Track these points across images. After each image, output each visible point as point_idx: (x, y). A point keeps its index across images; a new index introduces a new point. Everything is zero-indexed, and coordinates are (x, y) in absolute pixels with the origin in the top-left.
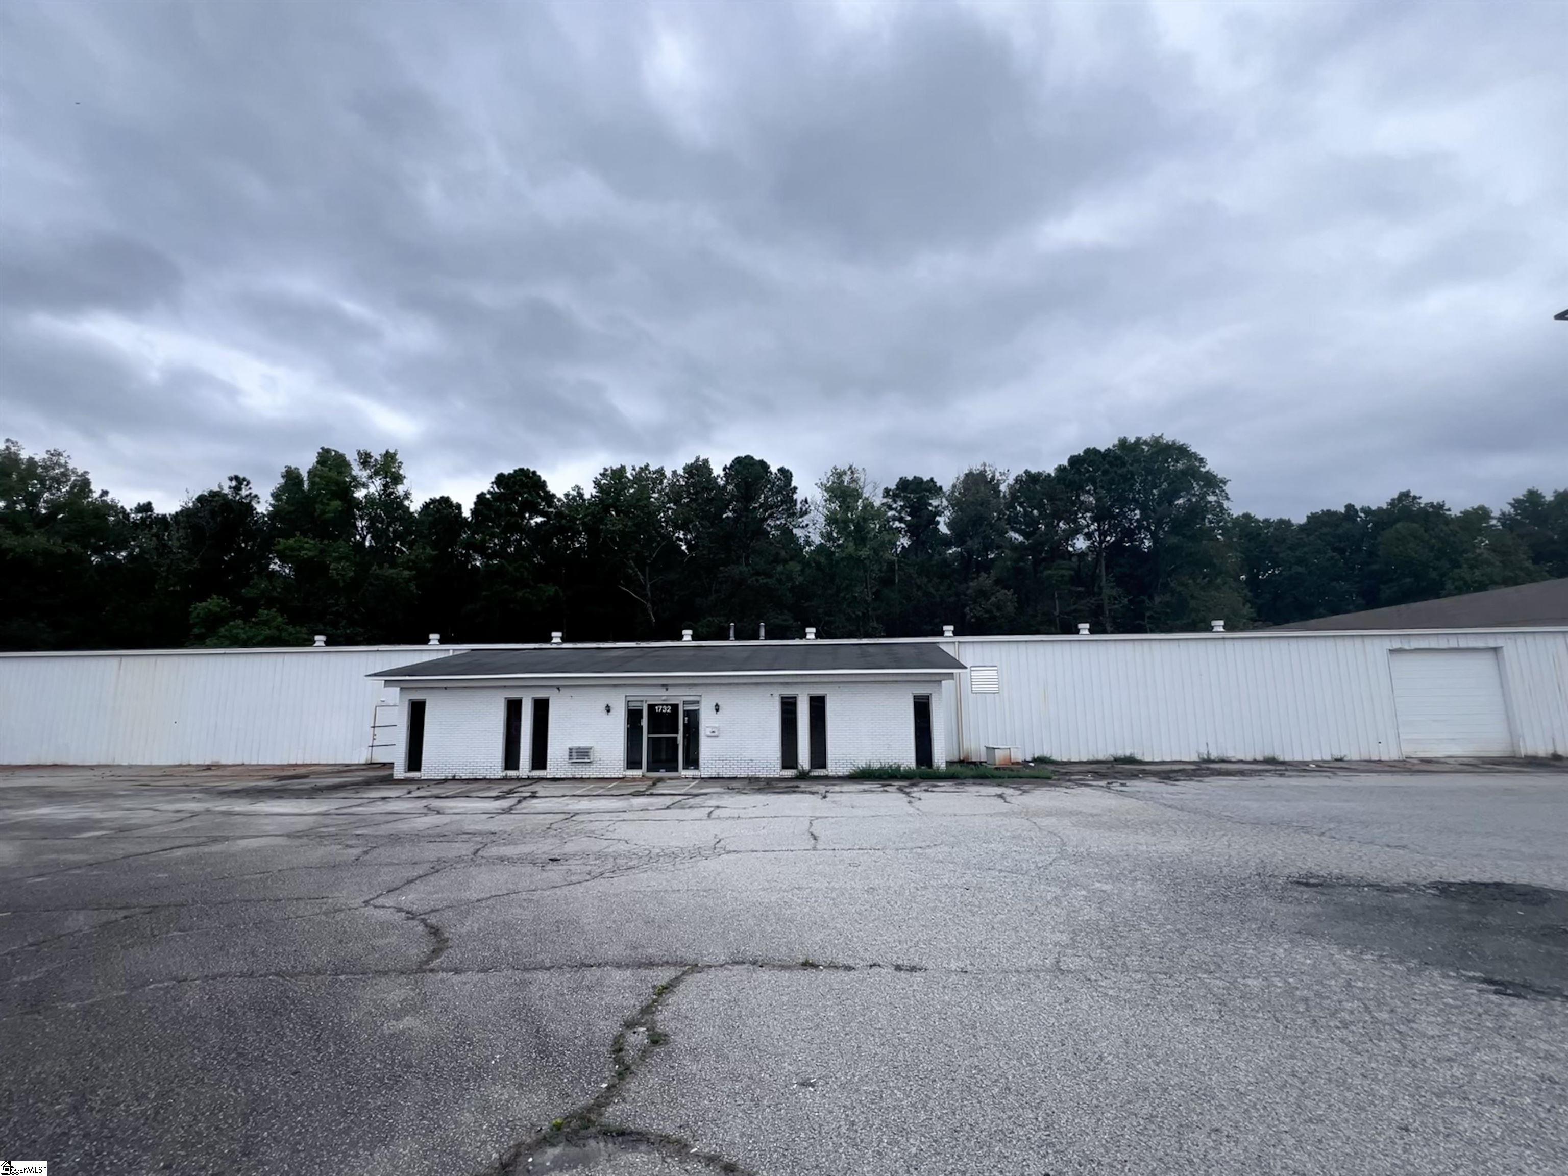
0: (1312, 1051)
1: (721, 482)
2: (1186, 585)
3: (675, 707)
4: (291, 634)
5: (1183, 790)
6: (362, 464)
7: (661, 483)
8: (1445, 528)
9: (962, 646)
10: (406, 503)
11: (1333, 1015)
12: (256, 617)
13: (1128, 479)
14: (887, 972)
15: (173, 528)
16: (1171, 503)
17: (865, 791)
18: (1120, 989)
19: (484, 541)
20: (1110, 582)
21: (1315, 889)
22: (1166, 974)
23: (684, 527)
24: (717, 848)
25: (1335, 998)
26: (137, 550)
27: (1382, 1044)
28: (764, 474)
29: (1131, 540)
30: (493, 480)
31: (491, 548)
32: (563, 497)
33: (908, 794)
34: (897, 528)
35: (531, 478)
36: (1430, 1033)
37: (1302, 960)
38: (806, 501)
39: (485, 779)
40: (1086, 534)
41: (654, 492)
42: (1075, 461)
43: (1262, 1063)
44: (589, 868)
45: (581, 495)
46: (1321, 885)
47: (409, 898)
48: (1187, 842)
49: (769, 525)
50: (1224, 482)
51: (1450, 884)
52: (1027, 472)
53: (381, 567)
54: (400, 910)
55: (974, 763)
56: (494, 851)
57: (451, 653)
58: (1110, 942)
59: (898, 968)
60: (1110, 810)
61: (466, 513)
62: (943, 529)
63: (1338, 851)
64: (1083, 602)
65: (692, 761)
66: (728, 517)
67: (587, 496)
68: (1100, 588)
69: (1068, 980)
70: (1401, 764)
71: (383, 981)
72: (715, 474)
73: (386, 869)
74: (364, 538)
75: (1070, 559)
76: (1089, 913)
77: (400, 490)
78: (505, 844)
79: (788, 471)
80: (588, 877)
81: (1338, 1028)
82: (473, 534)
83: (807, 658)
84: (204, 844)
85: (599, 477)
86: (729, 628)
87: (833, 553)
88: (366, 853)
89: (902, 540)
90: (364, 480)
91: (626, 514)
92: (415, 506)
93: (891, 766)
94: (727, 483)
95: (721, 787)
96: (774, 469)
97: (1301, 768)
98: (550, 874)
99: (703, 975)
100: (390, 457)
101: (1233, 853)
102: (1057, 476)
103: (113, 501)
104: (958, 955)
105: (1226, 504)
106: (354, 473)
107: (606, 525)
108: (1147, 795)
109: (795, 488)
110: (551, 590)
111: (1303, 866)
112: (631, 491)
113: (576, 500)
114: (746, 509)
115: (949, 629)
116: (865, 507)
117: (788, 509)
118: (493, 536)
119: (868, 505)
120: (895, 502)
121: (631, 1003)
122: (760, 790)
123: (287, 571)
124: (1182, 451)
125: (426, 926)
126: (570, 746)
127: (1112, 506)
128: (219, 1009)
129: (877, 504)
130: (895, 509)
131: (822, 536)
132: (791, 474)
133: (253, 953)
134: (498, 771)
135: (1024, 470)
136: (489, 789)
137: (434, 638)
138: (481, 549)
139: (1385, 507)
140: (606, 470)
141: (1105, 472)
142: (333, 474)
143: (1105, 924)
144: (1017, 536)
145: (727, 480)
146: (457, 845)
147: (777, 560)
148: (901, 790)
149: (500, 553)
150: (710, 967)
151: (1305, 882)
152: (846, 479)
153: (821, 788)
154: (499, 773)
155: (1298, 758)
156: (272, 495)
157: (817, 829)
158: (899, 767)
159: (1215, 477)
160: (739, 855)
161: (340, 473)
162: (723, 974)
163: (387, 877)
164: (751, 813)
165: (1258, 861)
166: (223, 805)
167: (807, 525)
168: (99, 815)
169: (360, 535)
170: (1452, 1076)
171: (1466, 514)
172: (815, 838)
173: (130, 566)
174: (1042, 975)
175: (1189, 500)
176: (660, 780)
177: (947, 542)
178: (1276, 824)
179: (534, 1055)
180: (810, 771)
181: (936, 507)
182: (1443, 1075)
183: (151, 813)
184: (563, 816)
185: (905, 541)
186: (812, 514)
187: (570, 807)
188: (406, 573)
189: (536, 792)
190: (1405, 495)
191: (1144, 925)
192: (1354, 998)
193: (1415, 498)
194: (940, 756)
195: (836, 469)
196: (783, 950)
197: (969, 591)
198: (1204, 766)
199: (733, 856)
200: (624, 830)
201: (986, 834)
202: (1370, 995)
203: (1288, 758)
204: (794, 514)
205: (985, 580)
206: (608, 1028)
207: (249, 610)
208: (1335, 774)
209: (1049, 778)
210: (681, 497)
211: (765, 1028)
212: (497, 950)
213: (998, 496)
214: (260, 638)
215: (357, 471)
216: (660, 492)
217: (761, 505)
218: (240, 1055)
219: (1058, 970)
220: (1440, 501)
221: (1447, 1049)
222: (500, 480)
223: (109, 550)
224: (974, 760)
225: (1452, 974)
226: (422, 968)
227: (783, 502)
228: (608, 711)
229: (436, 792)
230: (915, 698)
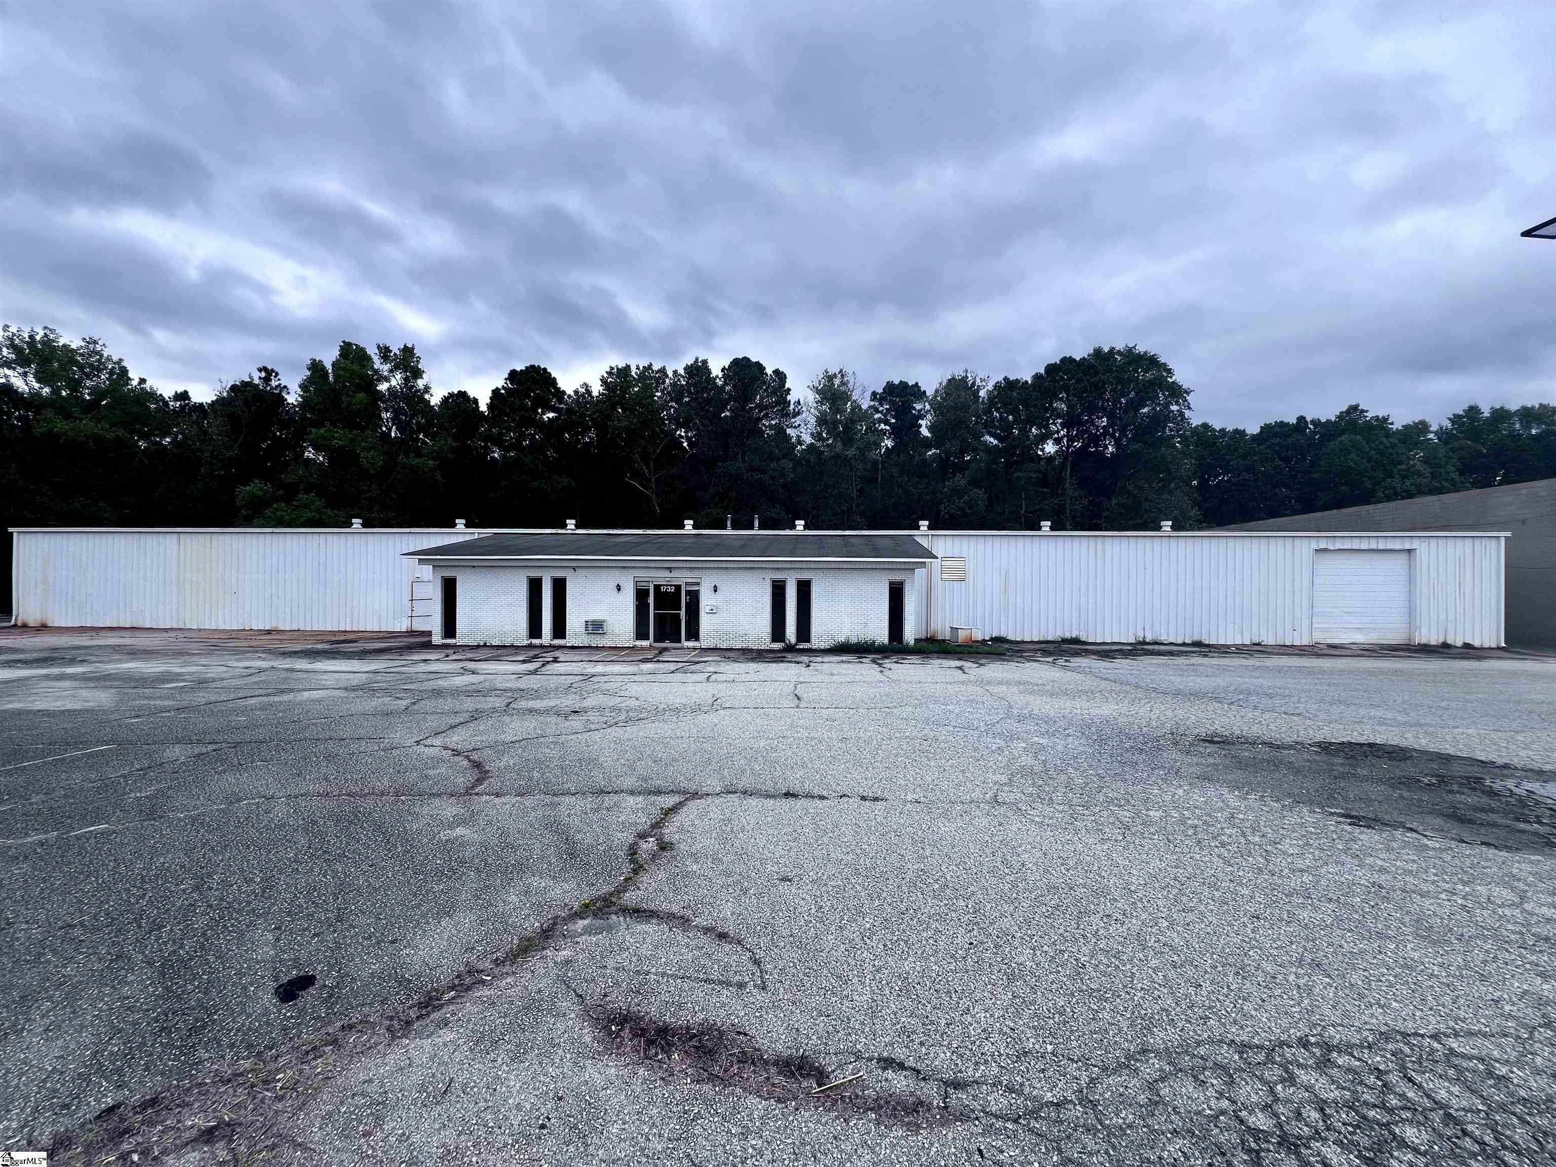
0: (1193, 863)
1: (719, 383)
2: (1141, 488)
3: (678, 587)
4: (330, 517)
5: (1117, 666)
6: (382, 358)
7: (664, 382)
8: (1385, 440)
9: (935, 538)
10: (427, 397)
11: (1214, 838)
12: (297, 501)
13: (1099, 388)
14: (854, 802)
15: (212, 415)
16: (1137, 410)
17: (843, 662)
18: (1044, 816)
19: (501, 435)
20: (1074, 484)
21: (1218, 745)
22: (1083, 806)
23: (686, 425)
24: (715, 705)
25: (1219, 826)
26: (180, 436)
27: (1250, 859)
28: (760, 375)
29: (1097, 446)
30: (507, 376)
31: (507, 441)
32: (572, 394)
33: (880, 665)
34: (882, 430)
35: (542, 375)
36: (1292, 852)
37: (1197, 798)
38: (799, 402)
39: (512, 646)
40: (1055, 440)
41: (657, 391)
42: (1051, 369)
43: (1151, 871)
44: (605, 719)
45: (589, 392)
46: (1223, 742)
47: (455, 739)
48: (1116, 707)
49: (764, 425)
50: (1188, 392)
51: (1331, 744)
52: (1006, 379)
53: (407, 456)
54: (446, 748)
55: (938, 641)
56: (523, 704)
57: (476, 536)
58: (1040, 782)
59: (864, 798)
60: (1053, 681)
61: (483, 407)
62: (925, 432)
63: (1243, 717)
64: (1047, 502)
65: (694, 634)
66: (726, 416)
67: (595, 393)
68: (1064, 489)
69: (1002, 810)
70: (1310, 649)
71: (437, 802)
72: (714, 375)
73: (433, 717)
74: (390, 430)
75: (1039, 463)
76: (1027, 760)
77: (421, 383)
78: (533, 699)
79: (782, 373)
80: (605, 726)
81: (1217, 847)
82: (491, 427)
83: (796, 546)
84: (274, 695)
85: (605, 375)
86: (726, 518)
87: (823, 452)
88: (414, 703)
89: (886, 442)
90: (385, 373)
91: (632, 411)
92: (435, 399)
93: (867, 641)
94: (726, 384)
95: (719, 656)
96: (769, 371)
97: (1223, 650)
98: (572, 723)
99: (703, 801)
100: (408, 351)
101: (1153, 717)
102: (1033, 384)
103: (151, 388)
104: (914, 790)
105: (1187, 413)
106: (375, 367)
107: (613, 421)
108: (1087, 669)
109: (789, 390)
110: (564, 481)
111: (1211, 728)
112: (636, 389)
113: (584, 395)
114: (743, 409)
115: (924, 523)
116: (853, 409)
117: (783, 410)
118: (509, 429)
119: (856, 407)
120: (882, 405)
121: (644, 821)
122: (752, 660)
123: (321, 459)
124: (1151, 362)
125: (470, 761)
126: (586, 619)
127: (1082, 414)
128: (304, 819)
129: (864, 407)
130: (881, 412)
131: (812, 435)
132: (785, 375)
133: (326, 779)
134: (523, 640)
135: (1003, 377)
136: (516, 654)
137: (460, 522)
138: (498, 442)
139: (1333, 419)
140: (612, 368)
141: (1079, 381)
142: (356, 367)
143: (1038, 768)
144: (992, 440)
145: (725, 381)
146: (491, 699)
147: (772, 458)
148: (874, 661)
149: (517, 446)
150: (708, 795)
151: (1210, 740)
152: (837, 382)
153: (805, 659)
154: (526, 642)
155: (1222, 642)
156: (300, 387)
157: (800, 691)
158: (874, 642)
159: (1180, 387)
160: (733, 711)
161: (364, 366)
162: (718, 801)
163: (432, 723)
164: (743, 677)
165: (1173, 723)
166: (286, 663)
167: (799, 425)
168: (178, 670)
169: (386, 426)
170: (1302, 882)
171: (1406, 427)
172: (799, 699)
173: (175, 451)
174: (982, 805)
175: (1154, 409)
176: (665, 649)
177: (927, 444)
178: (1195, 695)
179: (565, 856)
180: (796, 645)
181: (920, 411)
182: (1294, 882)
183: (225, 669)
184: (581, 678)
185: (889, 443)
186: (804, 415)
187: (589, 670)
188: (431, 462)
189: (557, 658)
190: (1354, 408)
191: (1071, 770)
192: (1234, 826)
193: (1363, 411)
194: (910, 633)
195: (827, 372)
196: (769, 782)
197: (946, 489)
198: (1138, 647)
199: (728, 712)
200: (635, 689)
201: (945, 698)
202: (1248, 824)
203: (1213, 642)
204: (787, 415)
205: (960, 480)
206: (628, 837)
207: (290, 493)
208: (1251, 655)
209: (1004, 655)
210: (683, 396)
211: (752, 840)
212: (530, 779)
213: (978, 401)
214: (302, 519)
215: (377, 364)
216: (662, 391)
217: (757, 406)
218: (325, 852)
219: (995, 801)
220: (1386, 415)
221: (1299, 863)
222: (513, 376)
223: (154, 435)
224: (939, 638)
225: (1318, 810)
226: (469, 792)
227: (777, 403)
228: (619, 590)
229: (470, 656)
230: (891, 583)
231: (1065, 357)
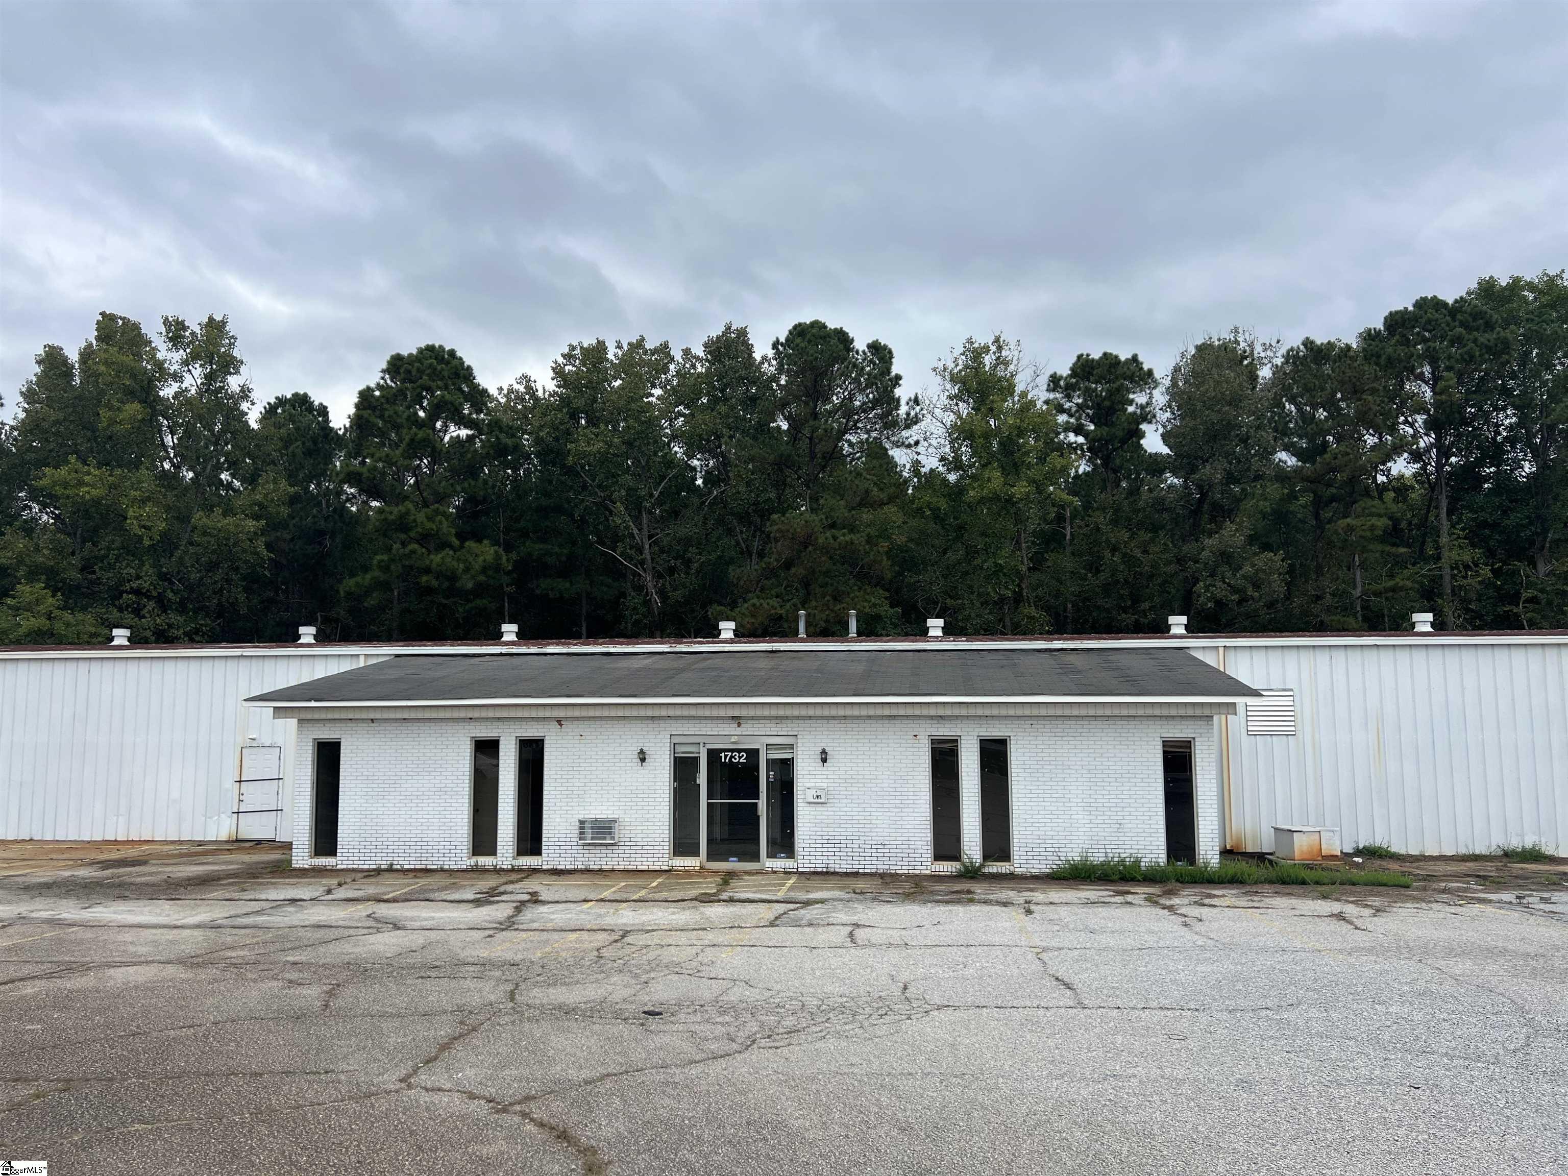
1: (769, 369)
3: (753, 754)
6: (171, 339)
7: (666, 370)
9: (1231, 654)
10: (242, 406)
12: (13, 597)
20: (1457, 538)
24: (911, 999)
28: (843, 353)
29: (1497, 462)
30: (384, 366)
32: (501, 395)
33: (1169, 908)
34: (1070, 444)
35: (448, 363)
38: (916, 401)
39: (445, 870)
40: (1413, 453)
41: (655, 386)
42: (1396, 321)
45: (531, 390)
52: (1308, 342)
54: (469, 1095)
55: (1256, 856)
56: (539, 995)
57: (362, 663)
65: (784, 844)
67: (542, 393)
68: (1438, 549)
72: (757, 356)
73: (388, 1025)
75: (1381, 497)
77: (234, 383)
78: (548, 984)
79: (885, 347)
80: (734, 1046)
85: (561, 360)
87: (963, 488)
89: (1077, 464)
90: (174, 368)
93: (1123, 861)
94: (780, 369)
95: (841, 889)
96: (860, 345)
98: (665, 1038)
100: (216, 328)
102: (1363, 349)
106: (160, 356)
109: (898, 377)
110: (487, 552)
112: (617, 384)
113: (522, 399)
114: (812, 415)
116: (1018, 409)
117: (886, 414)
119: (1024, 404)
120: (1069, 397)
122: (909, 897)
126: (581, 817)
127: (1464, 403)
129: (1038, 403)
130: (1069, 411)
131: (943, 460)
132: (890, 352)
134: (463, 859)
135: (1303, 338)
136: (454, 887)
140: (573, 348)
141: (1455, 342)
142: (128, 359)
144: (1289, 459)
145: (780, 365)
146: (470, 984)
147: (865, 502)
148: (1152, 900)
152: (988, 360)
154: (467, 862)
156: (23, 393)
157: (1058, 969)
158: (1137, 862)
161: (138, 355)
163: (398, 1037)
164: (919, 936)
167: (917, 443)
169: (171, 461)
172: (1068, 987)
176: (731, 875)
180: (982, 866)
181: (1142, 407)
184: (608, 936)
185: (1082, 466)
186: (925, 422)
188: (249, 524)
189: (539, 894)
194: (1210, 843)
195: (971, 344)
197: (1204, 555)
199: (947, 1015)
204: (895, 423)
205: (1231, 536)
209: (1405, 887)
210: (699, 395)
215: (164, 353)
216: (664, 386)
222: (396, 365)
224: (1254, 850)
227: (876, 403)
228: (643, 760)
229: (371, 890)
230: (1165, 744)
231: (1424, 299)
